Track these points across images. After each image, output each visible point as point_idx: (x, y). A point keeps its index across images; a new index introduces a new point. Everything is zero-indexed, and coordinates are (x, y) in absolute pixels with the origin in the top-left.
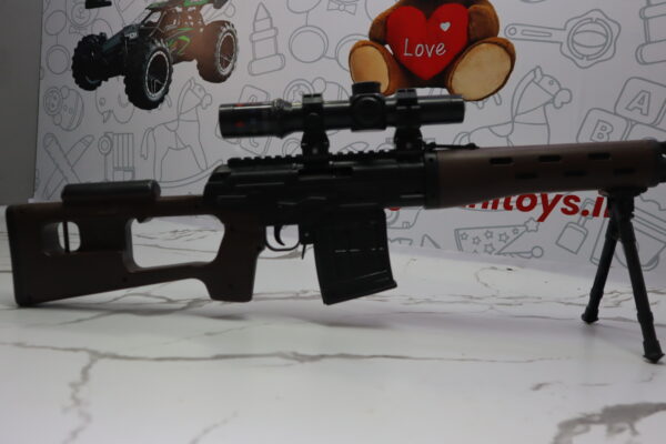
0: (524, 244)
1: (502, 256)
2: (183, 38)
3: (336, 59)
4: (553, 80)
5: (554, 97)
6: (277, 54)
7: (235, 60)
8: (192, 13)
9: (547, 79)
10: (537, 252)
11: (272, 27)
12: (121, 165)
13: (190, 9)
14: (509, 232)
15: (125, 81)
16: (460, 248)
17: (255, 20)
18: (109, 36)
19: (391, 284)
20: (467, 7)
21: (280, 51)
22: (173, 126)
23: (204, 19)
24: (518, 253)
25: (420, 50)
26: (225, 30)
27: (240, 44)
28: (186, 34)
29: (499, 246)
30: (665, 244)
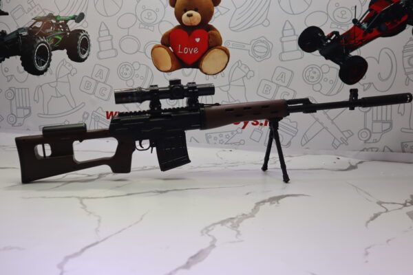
0: (236, 139)
1: (227, 145)
2: (58, 37)
3: (145, 53)
4: (246, 67)
5: (247, 74)
6: (113, 49)
7: (89, 51)
8: (61, 24)
9: (244, 66)
10: (242, 142)
11: (109, 35)
12: (21, 106)
13: (61, 22)
14: (230, 134)
15: (21, 59)
16: (208, 142)
17: (100, 31)
18: (8, 33)
19: (189, 161)
20: (208, 31)
21: (114, 47)
22: (53, 85)
23: (70, 28)
24: (234, 143)
25: (186, 50)
26: (82, 34)
27: (91, 43)
28: (59, 35)
29: (225, 140)
30: (293, 136)
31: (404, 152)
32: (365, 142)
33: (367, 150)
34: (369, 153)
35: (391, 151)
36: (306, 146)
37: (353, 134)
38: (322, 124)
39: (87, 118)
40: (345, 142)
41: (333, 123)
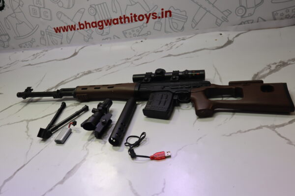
0: (144, 31)
1: (139, 37)
10: (149, 33)
14: (139, 29)
16: (126, 37)
22: (13, 15)
24: (144, 35)
29: (137, 34)
30: (185, 22)
31: (275, 19)
32: (242, 17)
33: (244, 23)
34: (247, 25)
35: (265, 21)
36: (195, 28)
37: (231, 12)
38: (205, 9)
39: (44, 34)
40: (225, 20)
41: (214, 6)
